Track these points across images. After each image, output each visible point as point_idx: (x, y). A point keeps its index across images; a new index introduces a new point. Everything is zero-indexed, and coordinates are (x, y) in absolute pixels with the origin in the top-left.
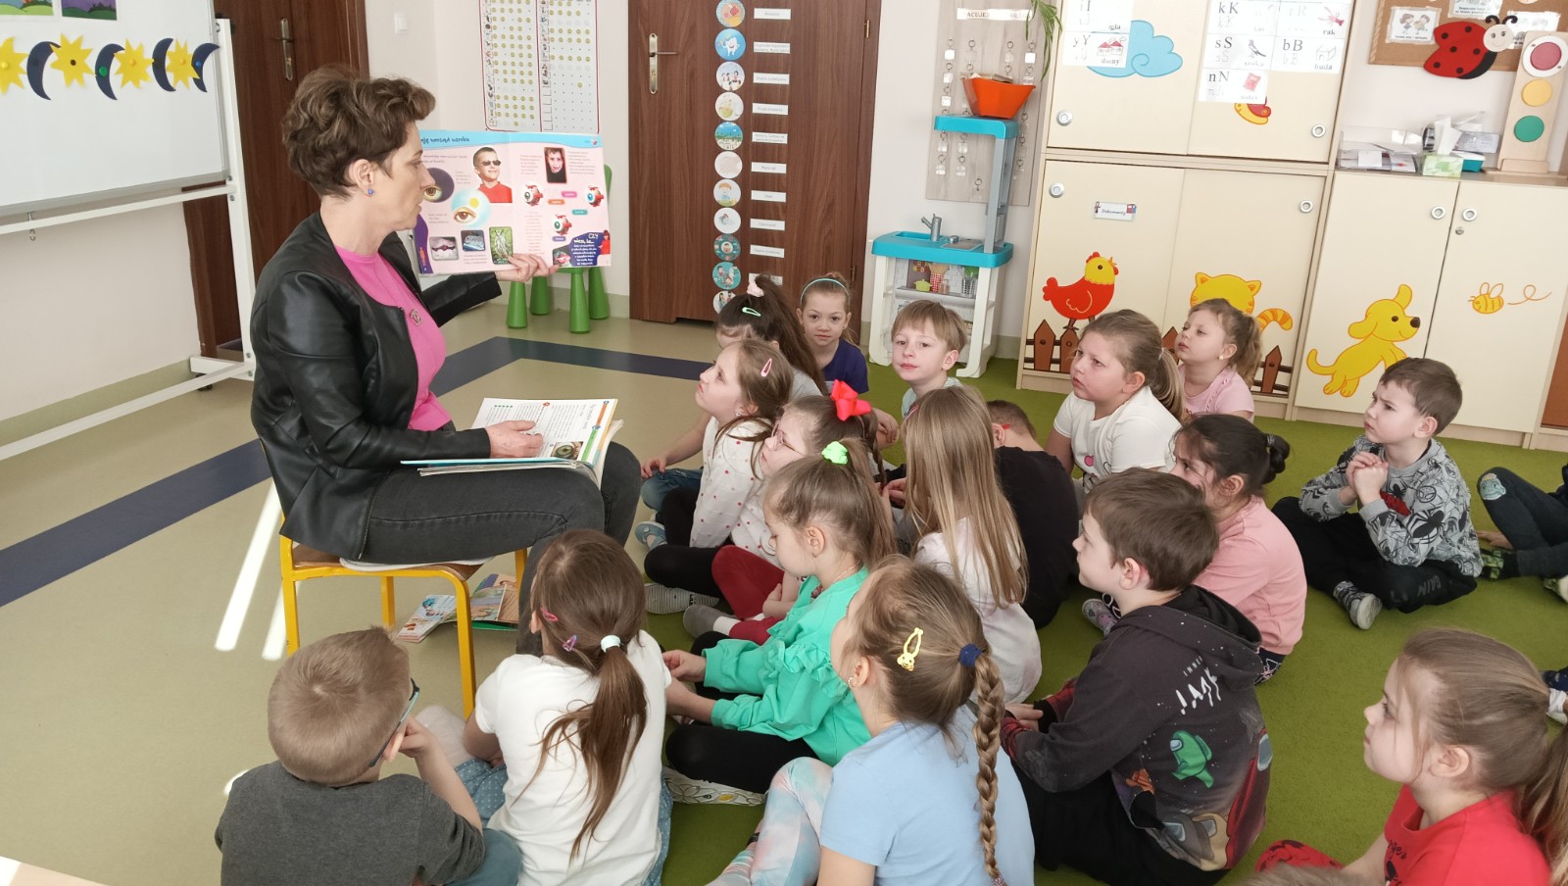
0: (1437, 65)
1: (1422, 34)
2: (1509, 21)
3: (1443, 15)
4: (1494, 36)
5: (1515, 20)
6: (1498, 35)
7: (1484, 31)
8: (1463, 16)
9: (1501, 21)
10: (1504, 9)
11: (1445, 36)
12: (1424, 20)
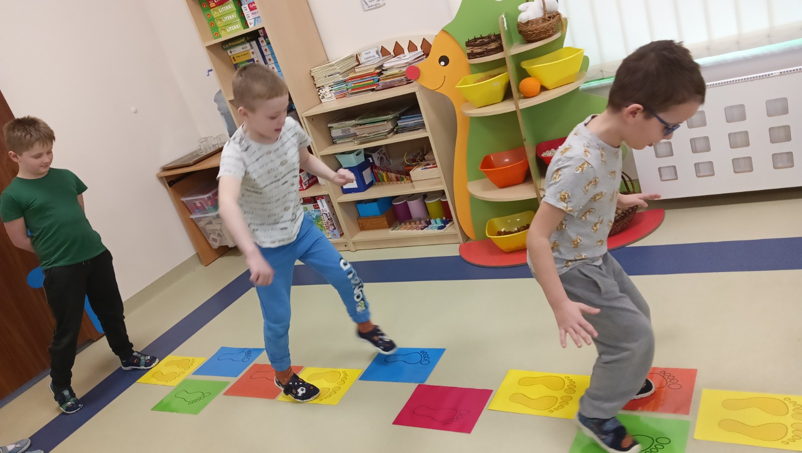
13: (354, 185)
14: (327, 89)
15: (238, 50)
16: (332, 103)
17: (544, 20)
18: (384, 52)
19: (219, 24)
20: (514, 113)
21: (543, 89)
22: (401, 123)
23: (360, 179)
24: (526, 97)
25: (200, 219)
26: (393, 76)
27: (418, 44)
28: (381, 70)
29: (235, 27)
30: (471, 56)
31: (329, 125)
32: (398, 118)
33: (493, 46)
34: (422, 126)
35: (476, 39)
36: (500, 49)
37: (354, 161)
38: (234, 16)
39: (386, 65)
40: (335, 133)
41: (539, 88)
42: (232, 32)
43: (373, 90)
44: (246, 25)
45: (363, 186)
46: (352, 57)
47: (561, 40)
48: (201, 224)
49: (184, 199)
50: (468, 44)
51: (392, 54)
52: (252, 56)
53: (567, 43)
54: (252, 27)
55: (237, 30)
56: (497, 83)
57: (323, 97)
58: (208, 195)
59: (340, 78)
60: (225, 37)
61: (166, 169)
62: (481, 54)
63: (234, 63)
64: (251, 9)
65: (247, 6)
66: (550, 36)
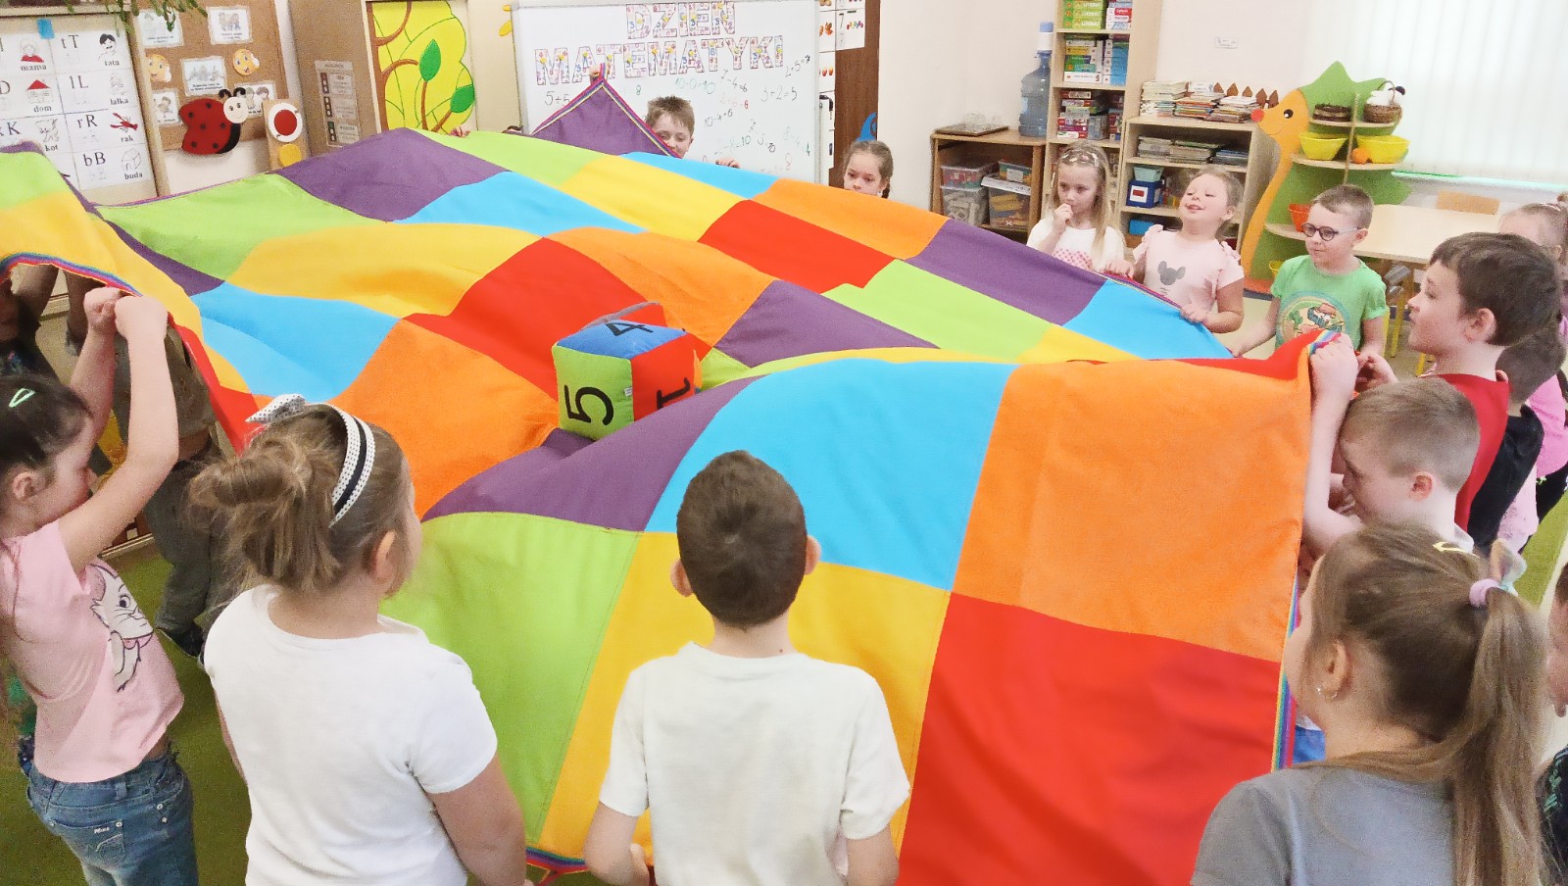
0: (194, 144)
1: (169, 116)
2: (239, 93)
3: (182, 92)
4: (232, 109)
5: (243, 92)
6: (235, 107)
7: (222, 105)
8: (200, 93)
9: (232, 94)
10: (229, 82)
11: (191, 114)
12: (166, 102)
13: (1143, 199)
14: (1152, 105)
15: (1081, 43)
16: (1151, 117)
17: (1389, 108)
18: (1218, 88)
19: (1076, 15)
20: (1344, 170)
21: (1369, 161)
22: (1219, 155)
23: (1151, 195)
24: (1353, 162)
25: (949, 192)
26: (1230, 112)
27: (1255, 92)
28: (1217, 104)
29: (1091, 24)
30: (1316, 117)
31: (1141, 138)
32: (1218, 150)
33: (1341, 115)
34: (1244, 163)
35: (1323, 105)
36: (1348, 119)
37: (1151, 176)
38: (1098, 14)
39: (1223, 101)
40: (1142, 147)
41: (1365, 159)
42: (1088, 27)
43: (1202, 119)
44: (1104, 26)
45: (1150, 204)
46: (1182, 83)
47: (1392, 129)
48: (946, 198)
49: (944, 168)
50: (1318, 107)
51: (1225, 93)
52: (1090, 53)
53: (1395, 133)
54: (1109, 30)
55: (1094, 27)
56: (1336, 143)
57: (1144, 111)
58: (974, 170)
59: (1171, 99)
60: (1076, 28)
61: (938, 132)
62: (1328, 119)
63: (1068, 53)
64: (1116, 13)
65: (1114, 9)
66: (1388, 122)
